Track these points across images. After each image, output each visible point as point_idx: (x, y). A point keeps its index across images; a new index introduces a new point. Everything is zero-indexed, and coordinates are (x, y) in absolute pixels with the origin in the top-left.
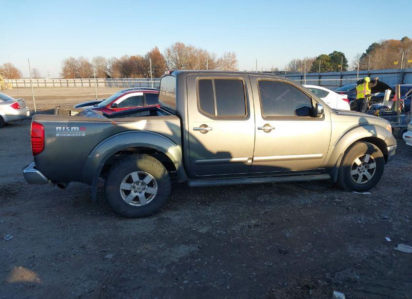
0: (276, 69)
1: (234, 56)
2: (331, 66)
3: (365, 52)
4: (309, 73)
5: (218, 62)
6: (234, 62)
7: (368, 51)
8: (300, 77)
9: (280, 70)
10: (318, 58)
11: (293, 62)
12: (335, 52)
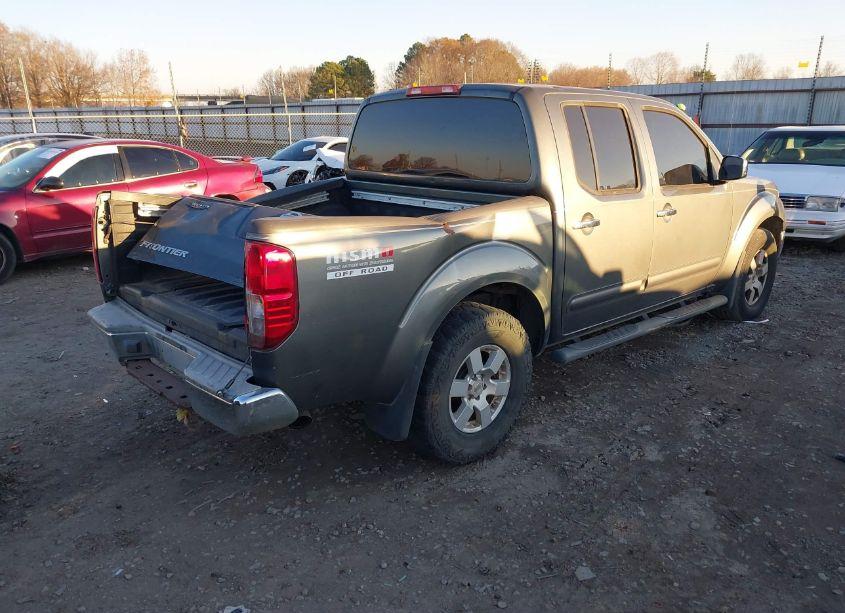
0: (235, 91)
1: (143, 59)
2: (347, 85)
3: (404, 61)
4: (307, 99)
5: (105, 73)
6: (145, 73)
7: (408, 58)
8: (335, 108)
9: (243, 93)
10: (320, 70)
11: (267, 78)
12: (350, 57)
